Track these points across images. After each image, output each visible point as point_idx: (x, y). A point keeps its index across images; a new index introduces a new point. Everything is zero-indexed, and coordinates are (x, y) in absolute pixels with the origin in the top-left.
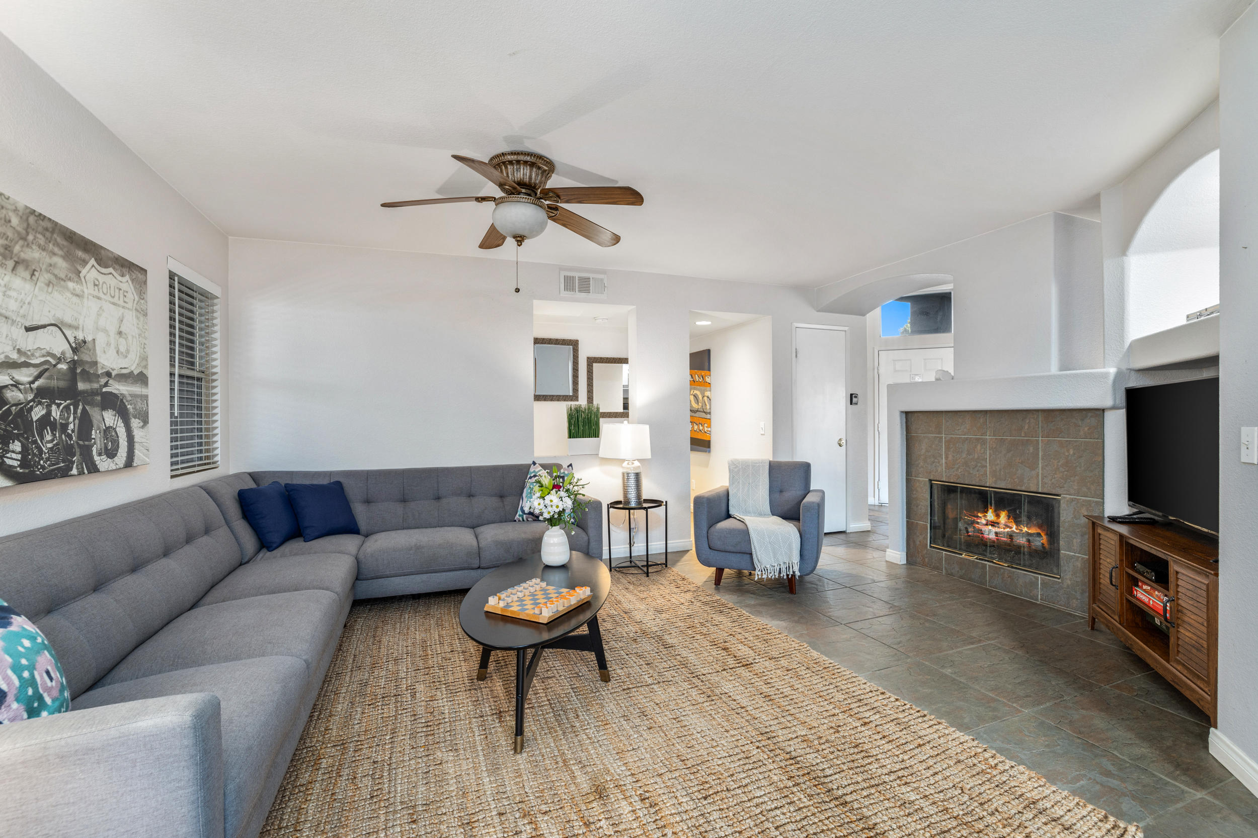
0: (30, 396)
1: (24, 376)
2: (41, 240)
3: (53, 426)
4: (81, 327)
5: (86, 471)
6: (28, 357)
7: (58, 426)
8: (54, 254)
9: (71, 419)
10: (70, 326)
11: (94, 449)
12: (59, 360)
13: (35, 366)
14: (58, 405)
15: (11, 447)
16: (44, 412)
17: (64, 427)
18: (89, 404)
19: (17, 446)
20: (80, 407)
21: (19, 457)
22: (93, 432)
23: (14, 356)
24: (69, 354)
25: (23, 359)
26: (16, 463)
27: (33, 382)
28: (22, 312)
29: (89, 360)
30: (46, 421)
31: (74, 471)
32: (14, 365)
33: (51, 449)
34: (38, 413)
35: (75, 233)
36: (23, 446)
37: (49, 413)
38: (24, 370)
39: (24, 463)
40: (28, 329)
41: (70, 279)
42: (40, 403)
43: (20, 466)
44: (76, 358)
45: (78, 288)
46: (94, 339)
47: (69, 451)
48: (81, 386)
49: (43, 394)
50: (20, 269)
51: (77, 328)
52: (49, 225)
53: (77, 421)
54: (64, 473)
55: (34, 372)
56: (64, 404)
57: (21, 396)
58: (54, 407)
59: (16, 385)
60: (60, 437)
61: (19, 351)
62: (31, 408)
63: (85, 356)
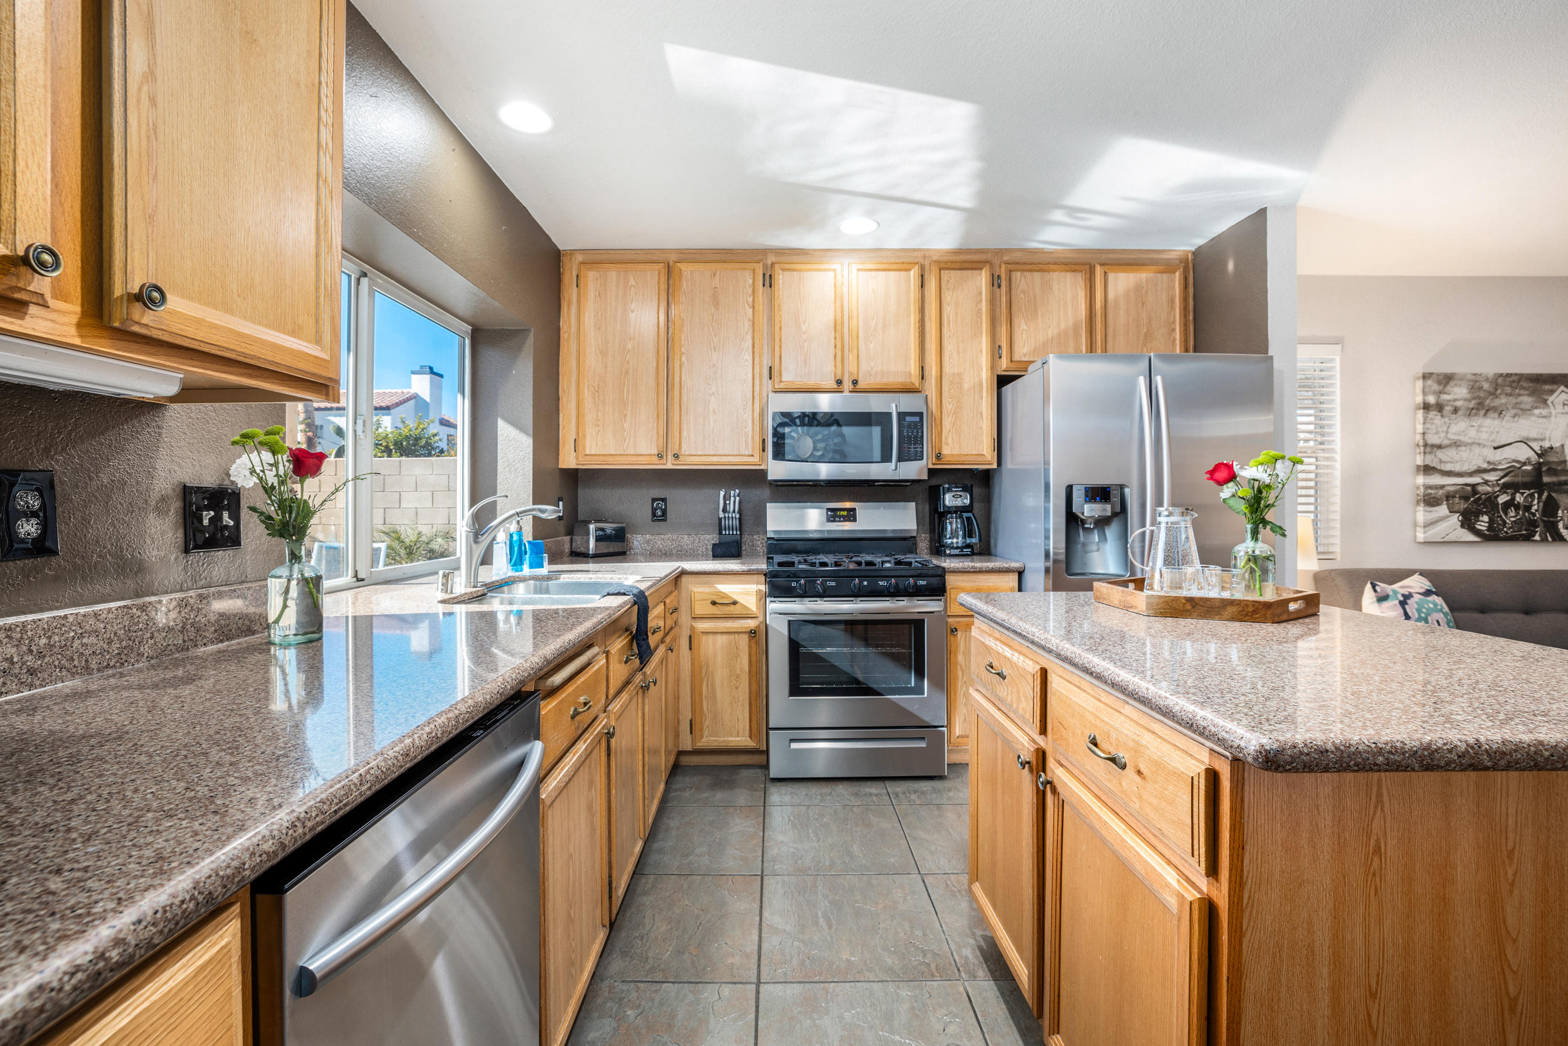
0: (1497, 489)
1: (1492, 477)
2: (1508, 390)
3: (1517, 507)
4: (1547, 438)
5: (1550, 539)
6: (1495, 465)
7: (1522, 507)
8: (1520, 395)
9: (1536, 502)
10: (1535, 440)
11: (1561, 525)
12: (1524, 464)
13: (1501, 470)
14: (1522, 494)
15: (1481, 518)
16: (1509, 498)
17: (1528, 508)
18: (1555, 491)
19: (1486, 518)
20: (1545, 494)
21: (1487, 525)
22: (1560, 512)
23: (1485, 466)
24: (1534, 458)
25: (1491, 467)
26: (1484, 528)
27: (1500, 480)
28: (1491, 438)
29: (1557, 460)
30: (1507, 505)
31: (1537, 537)
32: (1485, 471)
33: (1513, 522)
34: (1503, 499)
35: (1541, 375)
36: (1490, 518)
37: (1513, 499)
38: (1492, 473)
39: (1490, 528)
40: (1495, 448)
41: (1536, 408)
42: (1505, 492)
43: (1487, 530)
44: (1541, 460)
45: (1544, 412)
46: (1563, 446)
47: (1533, 524)
48: (1546, 479)
49: (1505, 488)
50: (1491, 414)
51: (1543, 440)
52: (1516, 378)
53: (1541, 504)
54: (1528, 538)
55: (1501, 474)
56: (1527, 492)
57: (1489, 489)
58: (1518, 495)
59: (1486, 482)
60: (1524, 514)
61: (1489, 463)
62: (1498, 496)
63: (1553, 458)
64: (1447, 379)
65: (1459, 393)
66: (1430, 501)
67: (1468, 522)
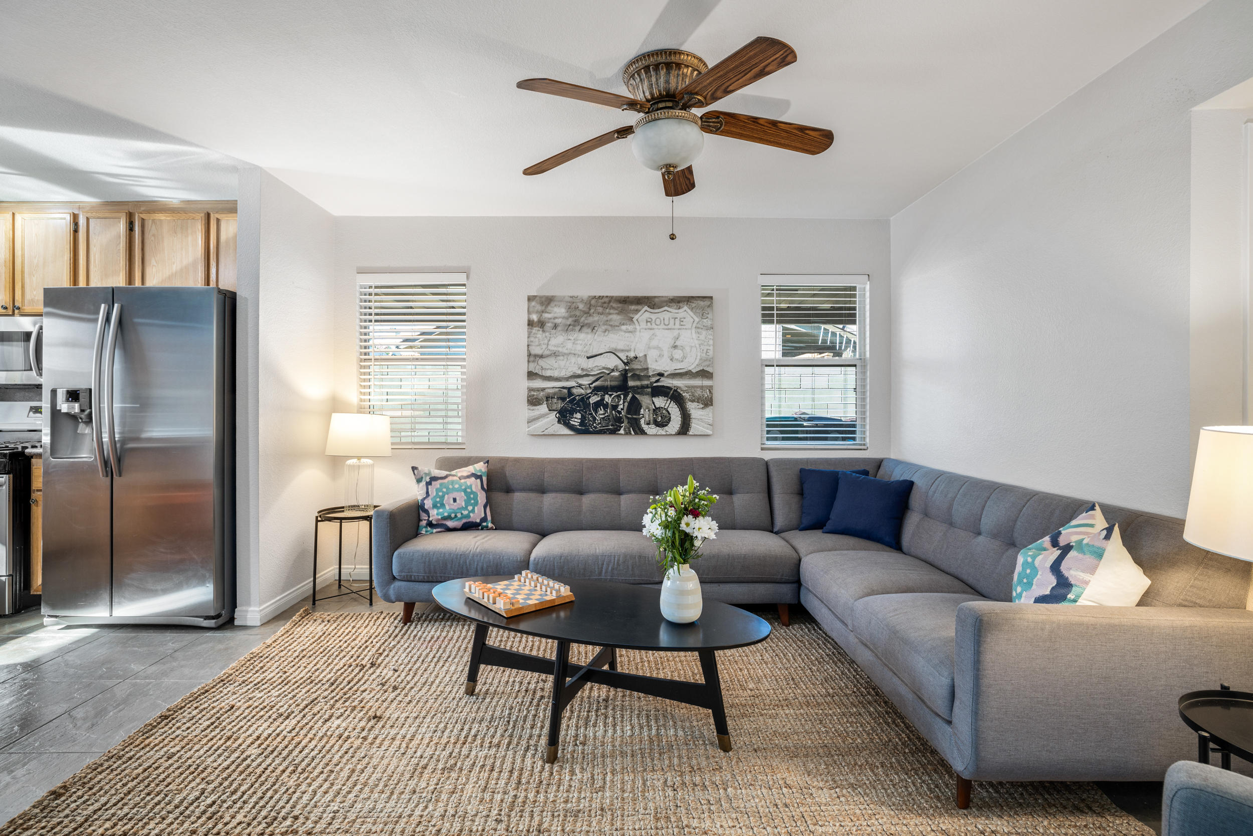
0: (589, 391)
1: (585, 381)
2: (600, 309)
3: (606, 406)
4: (633, 349)
5: (632, 433)
6: (588, 371)
7: (610, 406)
8: (610, 314)
9: (621, 402)
10: (622, 351)
11: (642, 421)
12: (613, 370)
13: (592, 375)
14: (611, 395)
15: (575, 416)
16: (599, 399)
17: (615, 407)
18: (638, 393)
19: (579, 415)
20: (630, 395)
21: (579, 421)
22: (642, 410)
23: (579, 372)
24: (621, 366)
25: (585, 373)
26: (577, 424)
27: (592, 384)
28: (585, 350)
29: (640, 367)
30: (598, 405)
31: (622, 431)
32: (579, 376)
33: (601, 418)
34: (594, 399)
35: (628, 297)
36: (582, 415)
37: (603, 399)
38: (585, 378)
39: (581, 424)
40: (588, 358)
41: (623, 324)
42: (596, 394)
43: (580, 425)
44: (627, 368)
45: (630, 328)
46: (645, 355)
47: (619, 420)
48: (631, 383)
49: (597, 390)
50: (585, 329)
51: (628, 351)
52: (607, 300)
53: (626, 404)
54: (614, 432)
55: (593, 378)
56: (615, 394)
57: (583, 391)
58: (607, 397)
59: (580, 386)
60: (611, 412)
61: (582, 369)
62: (590, 397)
63: (636, 366)
64: (548, 301)
65: (558, 312)
66: (533, 401)
67: (564, 417)
